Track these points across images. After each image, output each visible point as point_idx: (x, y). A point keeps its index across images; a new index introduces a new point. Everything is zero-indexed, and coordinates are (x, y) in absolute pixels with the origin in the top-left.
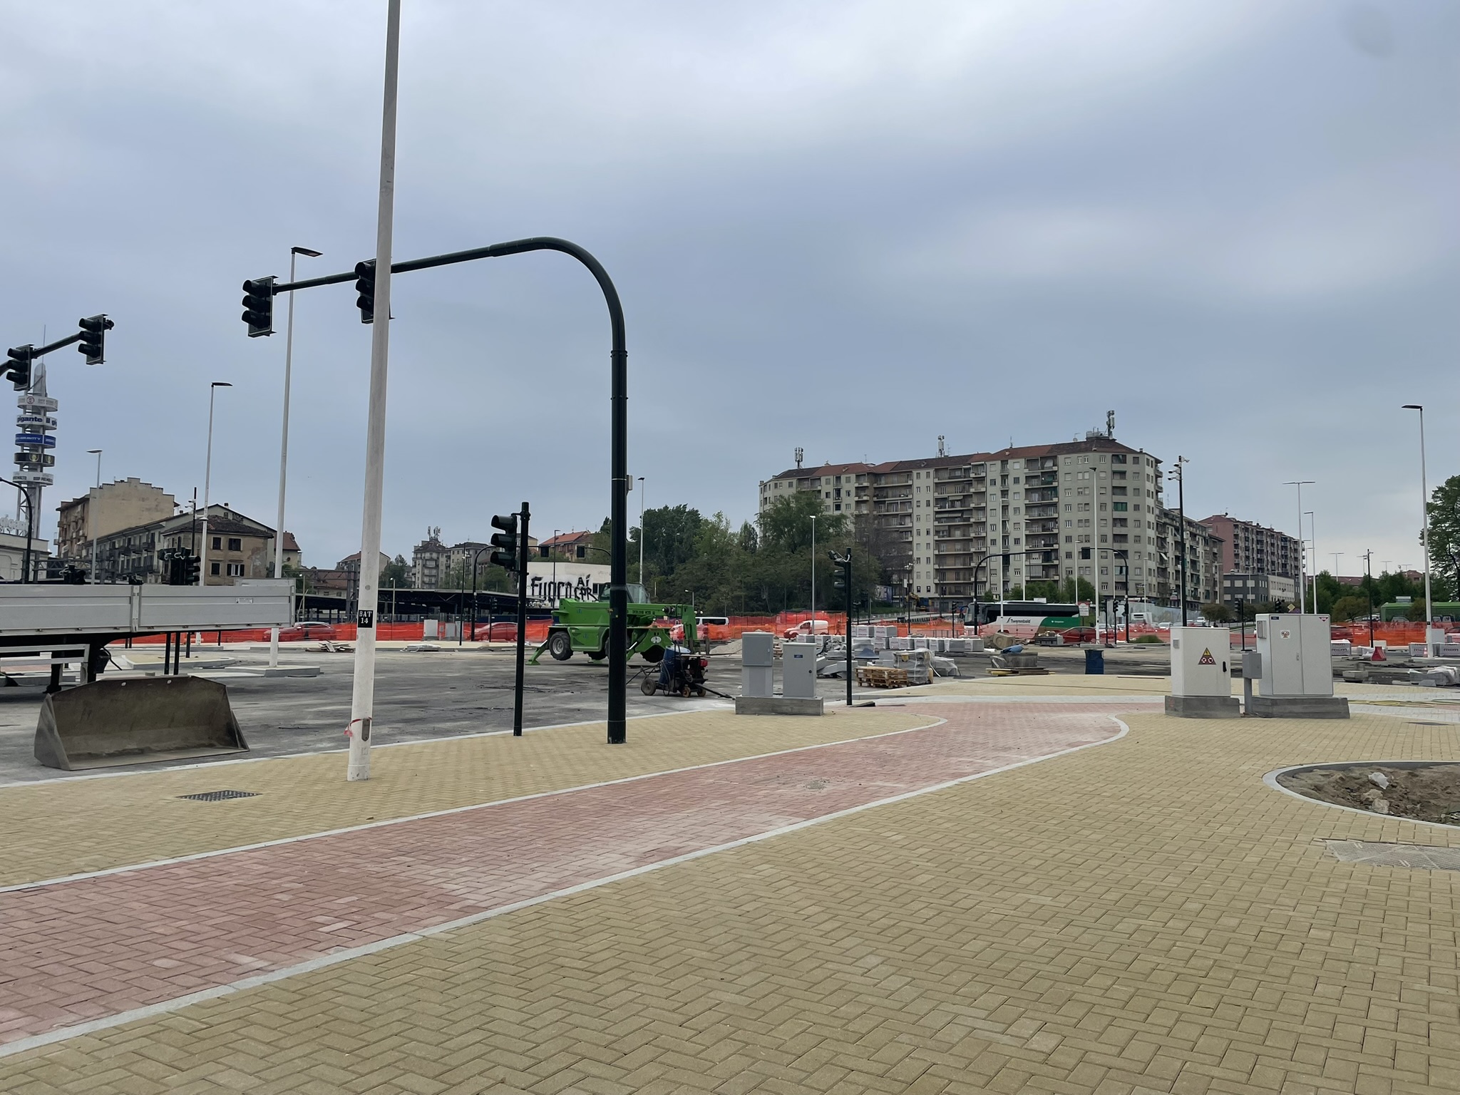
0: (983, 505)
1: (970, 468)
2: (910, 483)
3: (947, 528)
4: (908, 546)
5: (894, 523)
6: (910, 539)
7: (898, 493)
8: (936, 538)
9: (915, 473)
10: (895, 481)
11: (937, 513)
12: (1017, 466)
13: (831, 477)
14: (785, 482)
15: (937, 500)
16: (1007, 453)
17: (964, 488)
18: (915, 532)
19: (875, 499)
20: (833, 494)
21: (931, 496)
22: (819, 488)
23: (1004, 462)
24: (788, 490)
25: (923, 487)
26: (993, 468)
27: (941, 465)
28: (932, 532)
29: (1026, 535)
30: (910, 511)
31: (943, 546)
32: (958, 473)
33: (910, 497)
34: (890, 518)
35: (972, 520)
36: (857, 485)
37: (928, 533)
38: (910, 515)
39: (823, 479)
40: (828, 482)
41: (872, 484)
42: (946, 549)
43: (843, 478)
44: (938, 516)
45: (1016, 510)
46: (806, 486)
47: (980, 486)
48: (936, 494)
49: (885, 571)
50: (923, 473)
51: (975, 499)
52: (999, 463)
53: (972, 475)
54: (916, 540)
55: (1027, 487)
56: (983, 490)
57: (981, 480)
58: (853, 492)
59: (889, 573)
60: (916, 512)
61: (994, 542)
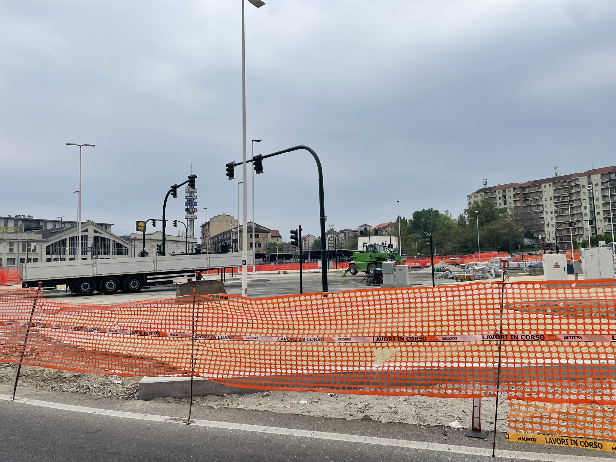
0: (579, 198)
1: (571, 181)
2: (541, 190)
3: (561, 210)
4: (542, 220)
5: (534, 210)
6: (543, 216)
7: (535, 195)
8: (556, 215)
9: (543, 185)
10: (533, 190)
11: (555, 203)
12: (596, 178)
13: (501, 191)
14: (479, 195)
15: (555, 197)
16: (591, 172)
17: (569, 190)
18: (545, 213)
19: (524, 199)
20: (502, 198)
21: (552, 195)
22: (495, 196)
23: (589, 177)
24: (479, 198)
25: (548, 191)
26: (583, 180)
27: (555, 180)
28: (553, 212)
29: (604, 211)
30: (542, 203)
31: (560, 218)
32: (565, 184)
33: (541, 196)
34: (531, 207)
35: (574, 205)
36: (514, 193)
37: (551, 213)
38: (542, 205)
39: (497, 192)
40: (499, 193)
41: (521, 192)
42: (561, 220)
43: (507, 190)
44: (556, 204)
45: (598, 199)
46: (489, 195)
47: (577, 189)
48: (555, 194)
49: (529, 232)
50: (547, 185)
51: (575, 195)
52: (586, 177)
53: (573, 184)
54: (546, 216)
55: (602, 187)
56: (579, 190)
57: (577, 186)
58: (512, 197)
59: (531, 233)
60: (545, 203)
61: (586, 215)
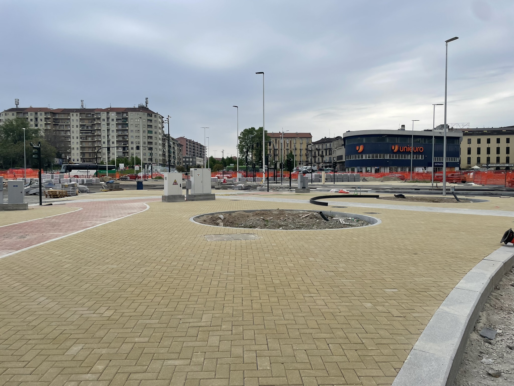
0: (100, 128)
1: (94, 114)
2: (69, 118)
3: (85, 137)
4: (69, 143)
5: (63, 134)
6: (70, 140)
7: (64, 122)
8: (81, 140)
9: (71, 114)
10: (62, 116)
11: (81, 130)
12: (113, 115)
13: (33, 113)
14: (11, 113)
15: (81, 125)
16: (109, 109)
17: (92, 121)
18: (72, 137)
19: (54, 123)
20: (34, 120)
21: (78, 123)
22: (27, 117)
23: (108, 113)
24: (12, 117)
25: (75, 120)
26: (104, 115)
27: (82, 111)
28: (79, 138)
29: (117, 141)
30: (69, 129)
31: (84, 144)
32: (89, 115)
33: (69, 123)
34: (61, 131)
35: (95, 134)
36: (45, 117)
37: (77, 138)
38: (69, 131)
39: (29, 113)
40: (31, 115)
41: (52, 117)
42: (85, 145)
43: (39, 113)
44: (81, 132)
45: (113, 131)
46: (21, 116)
47: (98, 121)
48: (80, 123)
49: (59, 152)
50: (75, 114)
51: (96, 126)
52: (106, 113)
53: (95, 117)
54: (72, 140)
55: (117, 123)
56: (100, 122)
57: (99, 119)
58: (43, 120)
59: (61, 153)
60: (72, 129)
61: (104, 143)
